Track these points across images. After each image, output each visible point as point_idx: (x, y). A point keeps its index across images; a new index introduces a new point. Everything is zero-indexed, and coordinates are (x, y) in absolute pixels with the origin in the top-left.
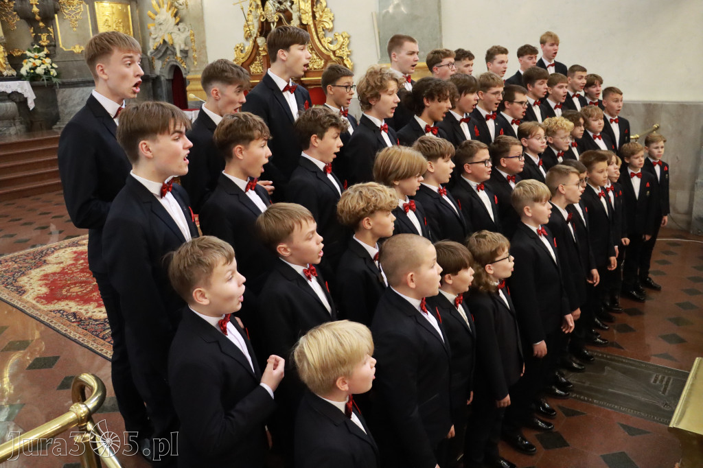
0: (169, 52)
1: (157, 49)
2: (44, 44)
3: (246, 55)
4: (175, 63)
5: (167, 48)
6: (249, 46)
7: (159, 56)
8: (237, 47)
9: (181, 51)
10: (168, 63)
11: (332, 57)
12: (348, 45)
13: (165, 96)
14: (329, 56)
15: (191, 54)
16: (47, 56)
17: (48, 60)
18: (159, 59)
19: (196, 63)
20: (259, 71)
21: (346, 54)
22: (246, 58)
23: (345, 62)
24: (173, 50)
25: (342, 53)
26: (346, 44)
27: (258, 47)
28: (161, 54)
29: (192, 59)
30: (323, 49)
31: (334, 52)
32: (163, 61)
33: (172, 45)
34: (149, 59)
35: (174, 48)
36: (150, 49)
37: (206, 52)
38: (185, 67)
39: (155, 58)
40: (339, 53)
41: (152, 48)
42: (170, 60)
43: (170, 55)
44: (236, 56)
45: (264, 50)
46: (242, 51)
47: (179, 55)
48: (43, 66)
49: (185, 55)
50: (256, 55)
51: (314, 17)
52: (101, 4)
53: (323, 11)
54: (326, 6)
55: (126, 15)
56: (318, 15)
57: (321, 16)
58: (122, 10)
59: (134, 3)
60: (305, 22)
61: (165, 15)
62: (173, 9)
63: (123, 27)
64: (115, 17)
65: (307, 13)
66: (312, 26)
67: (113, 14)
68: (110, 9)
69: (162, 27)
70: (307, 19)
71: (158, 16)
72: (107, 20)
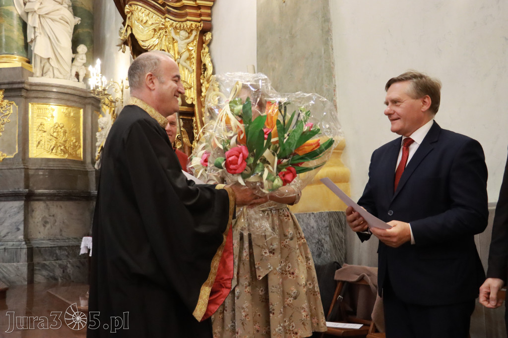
51: (199, 92)
52: (36, 106)
53: (208, 81)
54: (214, 73)
55: (76, 119)
56: (203, 89)
57: (207, 89)
58: (67, 116)
59: (89, 109)
60: (189, 102)
61: (107, 117)
62: (112, 109)
63: (64, 132)
64: (54, 121)
65: (191, 87)
66: (196, 106)
67: (52, 117)
68: (49, 112)
69: (103, 131)
70: (191, 96)
71: (101, 119)
72: (41, 124)
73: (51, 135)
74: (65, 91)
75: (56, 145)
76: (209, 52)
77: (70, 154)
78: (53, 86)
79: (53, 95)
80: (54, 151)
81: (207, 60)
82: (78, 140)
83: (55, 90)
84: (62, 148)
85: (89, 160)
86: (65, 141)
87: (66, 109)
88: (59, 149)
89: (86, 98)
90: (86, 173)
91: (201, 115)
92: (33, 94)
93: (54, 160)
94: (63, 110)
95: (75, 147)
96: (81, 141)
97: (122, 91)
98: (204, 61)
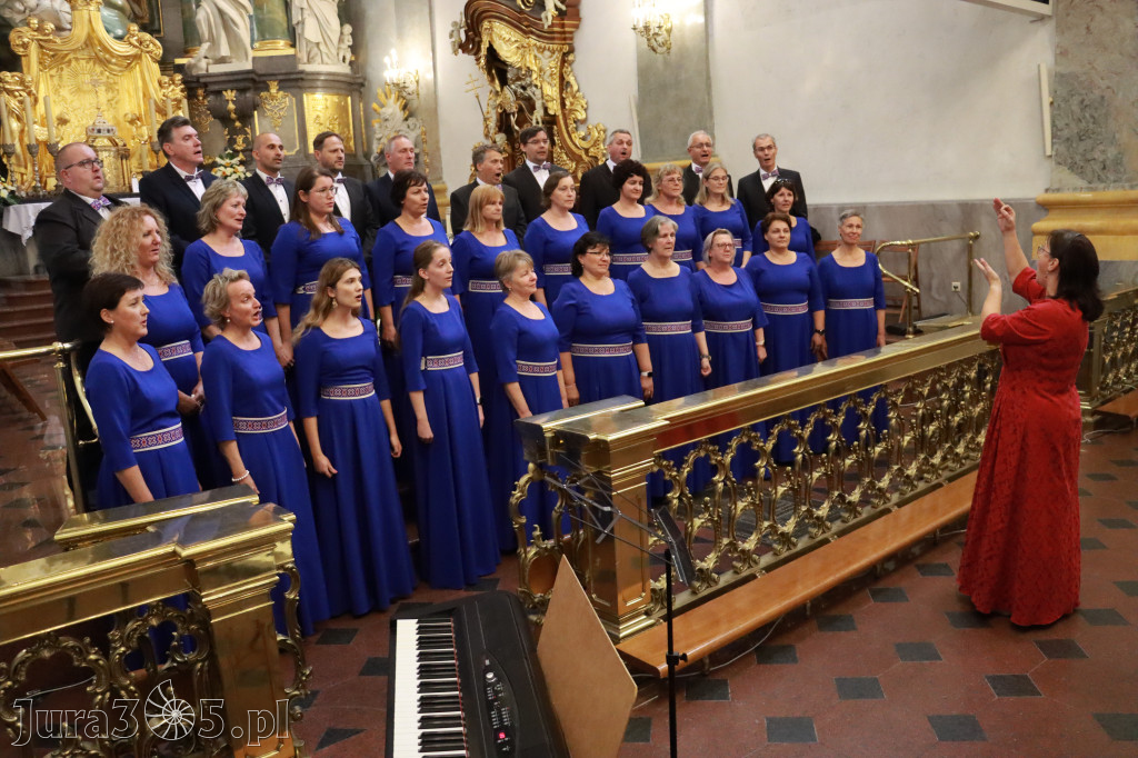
2: (239, 148)
11: (584, 156)
14: (581, 156)
15: (422, 158)
16: (242, 163)
17: (241, 169)
25: (596, 151)
26: (601, 139)
29: (424, 166)
30: (573, 147)
31: (587, 151)
34: (373, 167)
36: (374, 153)
37: (440, 156)
40: (592, 151)
41: (375, 151)
48: (235, 176)
51: (563, 105)
52: (311, 97)
53: (574, 97)
54: (578, 91)
55: (345, 109)
56: (567, 103)
57: (572, 104)
58: (340, 102)
59: (356, 94)
60: (551, 112)
61: (392, 108)
62: (401, 100)
63: (339, 124)
64: (329, 112)
65: (553, 100)
66: (561, 117)
67: (327, 107)
68: (324, 102)
69: (388, 124)
70: (554, 108)
71: (384, 110)
72: (318, 117)
74: (339, 78)
76: (572, 71)
78: (319, 74)
79: (319, 84)
81: (571, 79)
82: (349, 131)
83: (322, 78)
85: (360, 153)
87: (338, 98)
89: (350, 84)
90: (361, 167)
91: (567, 127)
92: (306, 84)
94: (336, 99)
95: (348, 139)
96: (352, 132)
97: (417, 82)
98: (567, 79)
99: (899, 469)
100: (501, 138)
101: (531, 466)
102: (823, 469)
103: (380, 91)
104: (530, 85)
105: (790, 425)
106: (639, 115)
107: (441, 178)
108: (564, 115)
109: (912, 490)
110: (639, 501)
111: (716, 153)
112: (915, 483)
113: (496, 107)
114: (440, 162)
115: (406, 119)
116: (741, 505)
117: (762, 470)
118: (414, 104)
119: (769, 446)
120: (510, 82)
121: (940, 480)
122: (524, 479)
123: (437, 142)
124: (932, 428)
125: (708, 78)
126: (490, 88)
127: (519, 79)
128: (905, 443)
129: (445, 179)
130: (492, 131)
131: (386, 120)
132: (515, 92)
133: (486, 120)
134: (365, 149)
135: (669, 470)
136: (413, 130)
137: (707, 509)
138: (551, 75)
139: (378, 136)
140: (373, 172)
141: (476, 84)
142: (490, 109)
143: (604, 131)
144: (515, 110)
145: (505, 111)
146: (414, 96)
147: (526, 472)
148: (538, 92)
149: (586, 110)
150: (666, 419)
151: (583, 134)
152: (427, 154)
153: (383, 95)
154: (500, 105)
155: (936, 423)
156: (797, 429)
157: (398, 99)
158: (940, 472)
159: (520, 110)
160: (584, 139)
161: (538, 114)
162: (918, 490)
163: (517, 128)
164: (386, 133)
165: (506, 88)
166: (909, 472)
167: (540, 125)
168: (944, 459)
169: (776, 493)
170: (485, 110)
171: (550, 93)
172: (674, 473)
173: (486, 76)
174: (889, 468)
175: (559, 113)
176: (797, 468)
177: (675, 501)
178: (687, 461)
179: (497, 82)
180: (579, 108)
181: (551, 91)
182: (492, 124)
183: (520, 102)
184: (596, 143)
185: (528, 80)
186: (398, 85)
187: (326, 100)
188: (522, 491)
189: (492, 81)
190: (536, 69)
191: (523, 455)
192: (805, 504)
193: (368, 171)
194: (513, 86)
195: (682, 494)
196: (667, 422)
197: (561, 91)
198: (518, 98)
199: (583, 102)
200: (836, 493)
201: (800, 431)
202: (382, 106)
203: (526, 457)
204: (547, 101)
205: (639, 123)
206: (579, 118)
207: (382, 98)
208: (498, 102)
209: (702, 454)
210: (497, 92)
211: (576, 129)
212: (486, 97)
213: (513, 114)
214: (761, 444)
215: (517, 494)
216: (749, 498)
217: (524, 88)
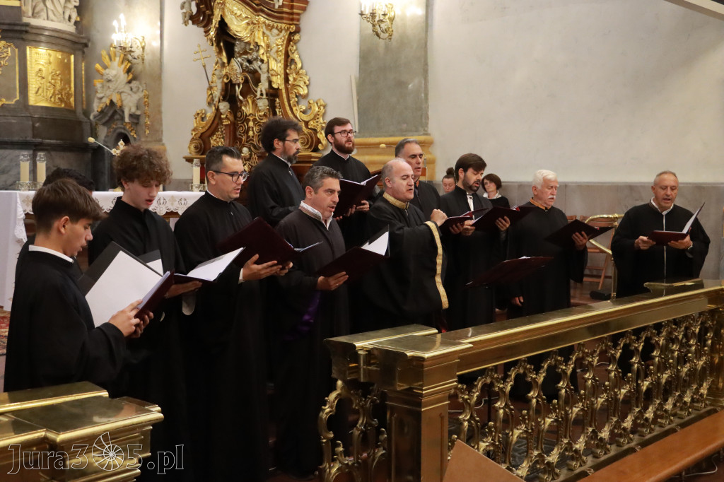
0: (117, 117)
1: (102, 112)
3: (206, 124)
4: (123, 131)
5: (115, 112)
6: (210, 113)
7: (104, 120)
8: (198, 114)
9: (131, 116)
10: (115, 130)
11: (304, 128)
12: (324, 114)
13: (107, 172)
15: (142, 120)
18: (104, 124)
19: (148, 132)
20: (220, 144)
21: (320, 125)
22: (207, 128)
23: (319, 135)
24: (121, 113)
25: (315, 124)
26: (321, 113)
27: (221, 114)
28: (107, 118)
29: (144, 127)
31: (307, 123)
32: (108, 128)
33: (120, 107)
34: (91, 124)
35: (123, 112)
36: (94, 111)
37: (161, 120)
38: (135, 136)
39: (100, 123)
40: (312, 124)
41: (96, 110)
42: (117, 125)
43: (118, 120)
44: (195, 125)
45: (227, 118)
46: (203, 119)
47: (127, 120)
49: (135, 121)
50: (218, 125)
51: (287, 80)
52: (35, 50)
53: (297, 73)
54: (301, 68)
55: (67, 66)
57: (295, 79)
58: (62, 60)
59: (79, 53)
60: (275, 86)
61: (116, 70)
62: (126, 63)
63: (61, 80)
64: (51, 68)
65: (278, 74)
66: (284, 91)
67: (50, 63)
68: (46, 57)
69: (110, 85)
70: (278, 82)
71: (107, 71)
72: (40, 70)
73: (50, 82)
74: (63, 36)
75: (54, 92)
76: (296, 49)
77: (66, 104)
78: (44, 28)
79: (43, 38)
80: (52, 99)
81: (296, 57)
82: (70, 88)
83: (47, 33)
84: (60, 96)
85: (79, 110)
86: (62, 89)
87: (62, 55)
88: (57, 97)
89: (74, 43)
90: (80, 123)
92: (31, 37)
93: (53, 109)
94: (59, 55)
95: (69, 95)
96: (73, 89)
97: (143, 48)
98: (292, 56)
99: (640, 412)
100: (224, 107)
101: (339, 383)
102: (581, 404)
103: (104, 53)
104: (256, 59)
105: (556, 360)
106: (358, 94)
107: (160, 140)
108: (287, 89)
109: (650, 433)
110: (442, 418)
111: (429, 131)
112: (653, 426)
113: (221, 77)
114: (161, 124)
115: (129, 82)
116: (517, 432)
117: (534, 400)
118: (138, 68)
119: (541, 379)
120: (237, 55)
121: (673, 425)
122: (333, 396)
123: (160, 106)
124: (665, 376)
125: (426, 64)
126: (216, 59)
127: (246, 53)
128: (644, 388)
129: (164, 140)
130: (216, 99)
131: (109, 81)
132: (242, 65)
133: (210, 88)
134: (84, 107)
135: (462, 393)
136: (135, 93)
137: (491, 432)
138: (277, 51)
139: (99, 95)
140: (92, 129)
141: (205, 54)
142: (215, 78)
143: (324, 107)
144: (240, 80)
145: (231, 81)
146: (139, 61)
147: (335, 389)
148: (264, 66)
149: (307, 86)
150: (470, 343)
151: (304, 108)
152: (149, 117)
153: (107, 57)
154: (227, 76)
155: (668, 372)
156: (561, 364)
157: (122, 63)
158: (672, 418)
159: (246, 81)
160: (304, 112)
161: (263, 86)
162: (655, 433)
163: (241, 98)
164: (108, 93)
165: (233, 61)
166: (647, 415)
167: (264, 96)
168: (675, 405)
169: (544, 423)
170: (210, 80)
171: (275, 69)
172: (466, 397)
173: (214, 48)
174: (630, 410)
175: (282, 87)
176: (561, 403)
177: (466, 424)
178: (476, 386)
179: (224, 54)
180: (302, 84)
181: (277, 66)
182: (217, 93)
183: (247, 75)
184: (315, 118)
185: (255, 55)
186: (125, 48)
187: (50, 55)
188: (331, 407)
189: (220, 52)
190: (263, 44)
191: (331, 373)
192: (565, 437)
193: (87, 128)
194: (239, 59)
195: (471, 416)
196: (471, 345)
197: (286, 66)
198: (243, 71)
199: (306, 79)
200: (590, 429)
201: (564, 367)
202: (105, 67)
203: (334, 375)
204: (272, 75)
205: (358, 101)
206: (301, 93)
207: (106, 60)
208: (224, 73)
209: (489, 381)
210: (224, 63)
211: (298, 103)
212: (211, 67)
213: (239, 85)
214: (534, 376)
215: (327, 409)
216: (523, 426)
217: (250, 62)
